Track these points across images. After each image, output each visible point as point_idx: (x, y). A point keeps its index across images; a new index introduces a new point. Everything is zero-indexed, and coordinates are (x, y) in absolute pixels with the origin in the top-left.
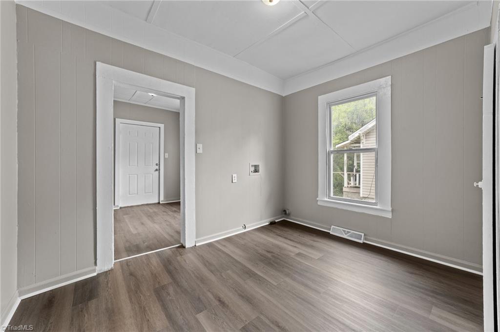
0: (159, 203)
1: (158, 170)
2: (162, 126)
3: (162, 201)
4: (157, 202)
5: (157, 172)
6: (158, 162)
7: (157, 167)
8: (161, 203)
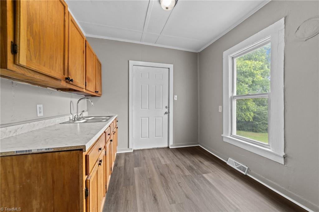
0: (168, 147)
1: (168, 113)
2: (171, 66)
3: (171, 146)
4: (166, 146)
5: (167, 115)
6: (167, 105)
7: (167, 110)
8: (170, 148)
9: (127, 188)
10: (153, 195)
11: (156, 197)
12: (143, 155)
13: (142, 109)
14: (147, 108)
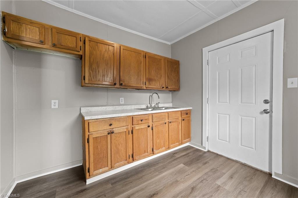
0: (270, 174)
5: (267, 115)
7: (267, 107)
8: (273, 177)
9: (154, 171)
10: (156, 192)
11: (155, 195)
12: (209, 160)
13: (219, 103)
14: (227, 102)
